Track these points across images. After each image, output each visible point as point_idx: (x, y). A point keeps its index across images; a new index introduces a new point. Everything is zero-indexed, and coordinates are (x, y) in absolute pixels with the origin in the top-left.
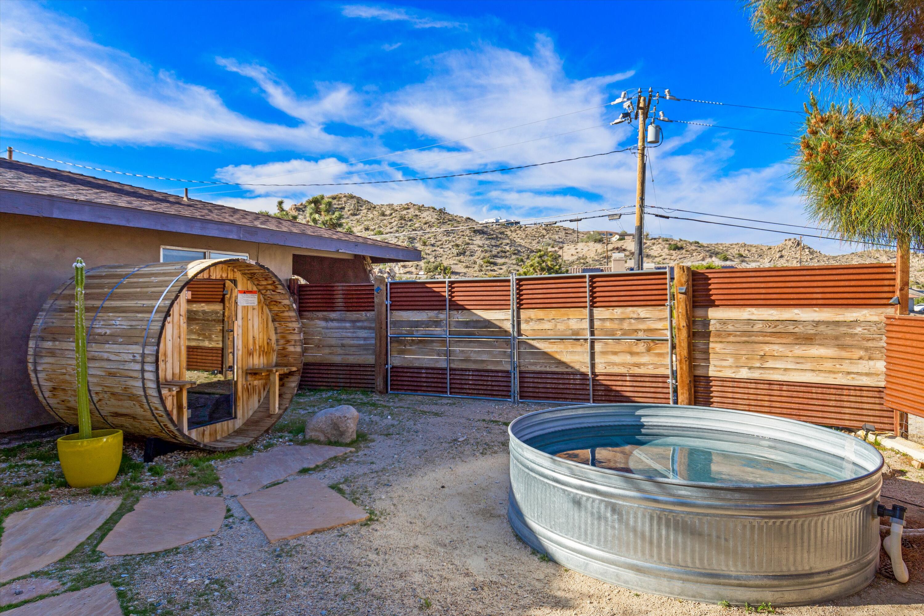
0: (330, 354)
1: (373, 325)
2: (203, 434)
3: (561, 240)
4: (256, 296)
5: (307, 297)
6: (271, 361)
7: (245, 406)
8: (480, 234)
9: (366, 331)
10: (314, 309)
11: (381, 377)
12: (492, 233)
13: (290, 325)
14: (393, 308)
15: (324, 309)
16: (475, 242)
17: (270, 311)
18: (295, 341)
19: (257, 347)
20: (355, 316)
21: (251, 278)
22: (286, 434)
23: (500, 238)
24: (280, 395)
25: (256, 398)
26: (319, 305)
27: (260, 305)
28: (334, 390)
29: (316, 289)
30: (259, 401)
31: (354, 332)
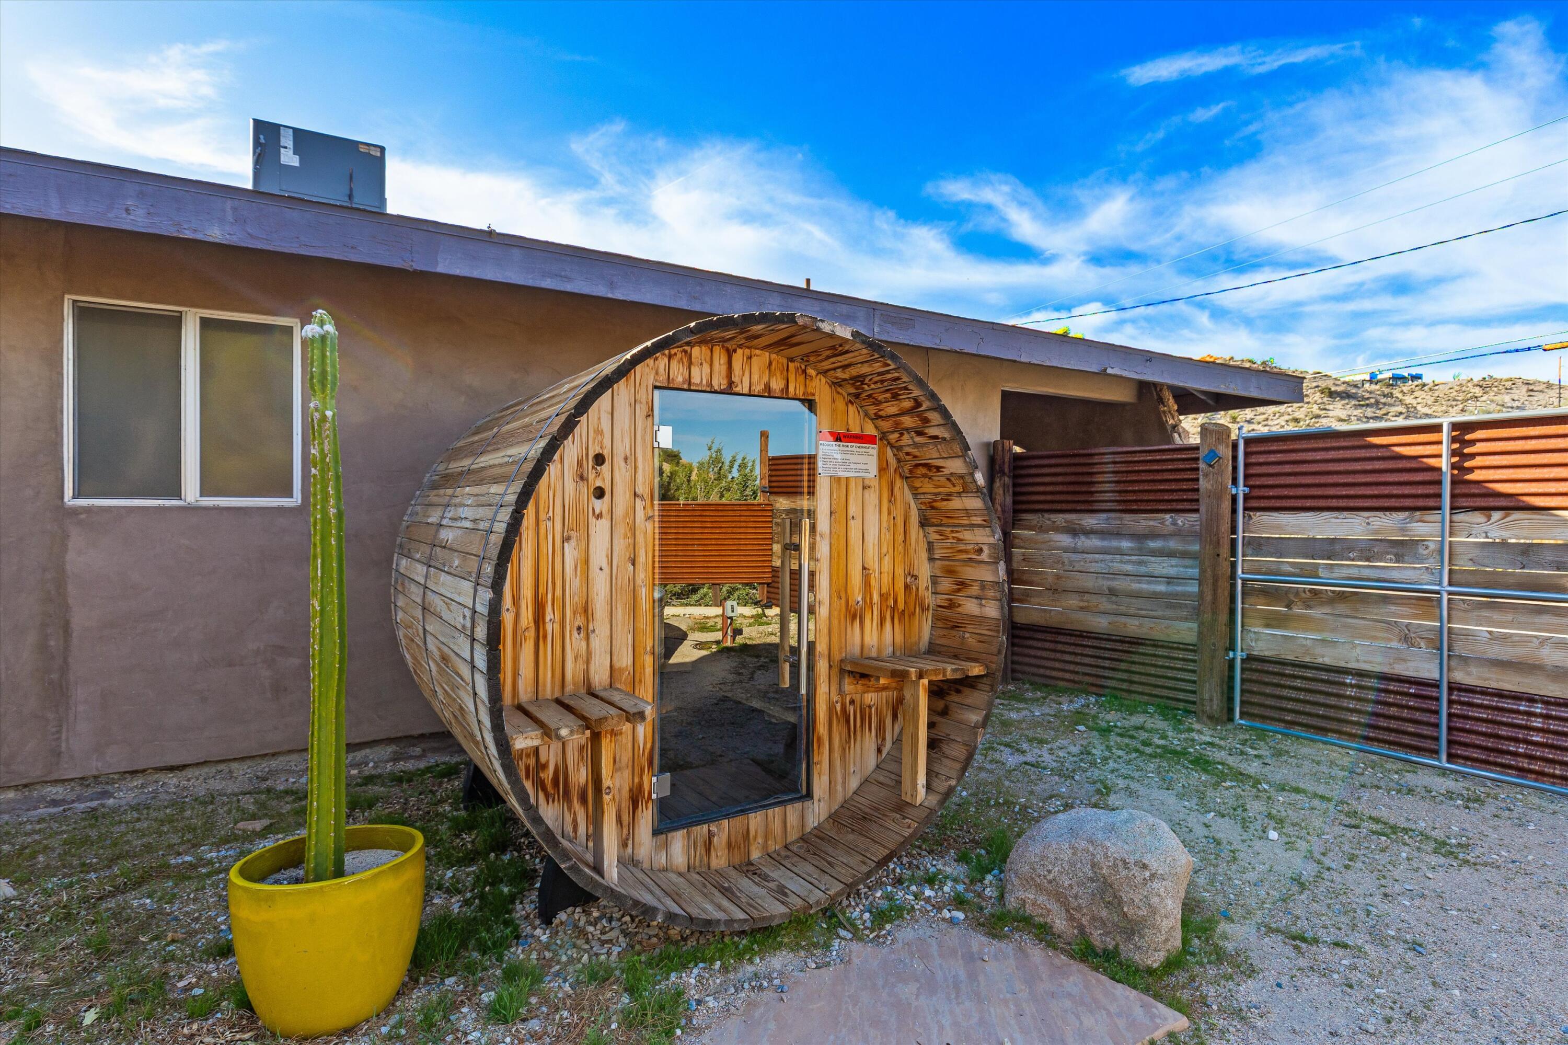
0: (1082, 609)
1: (1196, 547)
2: (708, 846)
3: (1516, 404)
4: (873, 450)
5: (1031, 480)
6: (914, 639)
7: (838, 763)
8: (1342, 398)
9: (1174, 561)
10: (1046, 507)
11: (1216, 680)
12: (1367, 395)
13: (967, 535)
14: (1250, 505)
15: (1070, 506)
16: (1331, 414)
17: (915, 495)
18: (983, 585)
19: (876, 598)
20: (1144, 523)
21: (857, 396)
22: (951, 868)
23: (1385, 404)
24: (933, 744)
25: (869, 742)
26: (1057, 497)
27: (886, 478)
28: (1089, 693)
29: (1053, 461)
30: (879, 751)
31: (1140, 563)
